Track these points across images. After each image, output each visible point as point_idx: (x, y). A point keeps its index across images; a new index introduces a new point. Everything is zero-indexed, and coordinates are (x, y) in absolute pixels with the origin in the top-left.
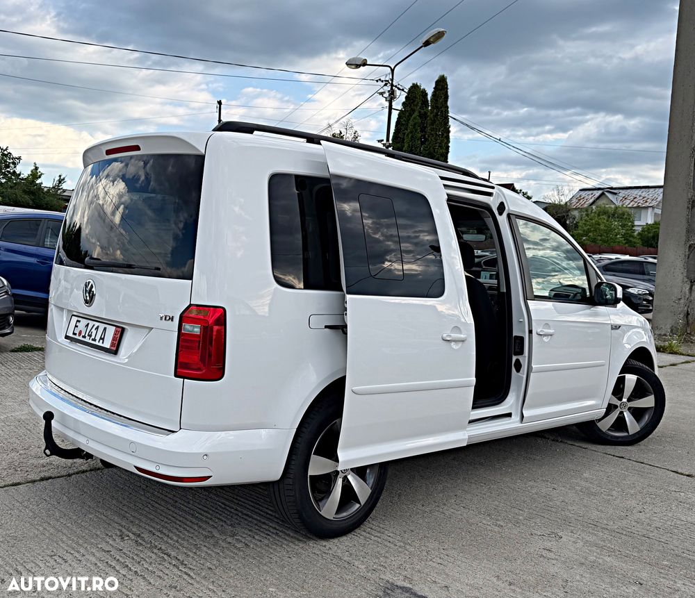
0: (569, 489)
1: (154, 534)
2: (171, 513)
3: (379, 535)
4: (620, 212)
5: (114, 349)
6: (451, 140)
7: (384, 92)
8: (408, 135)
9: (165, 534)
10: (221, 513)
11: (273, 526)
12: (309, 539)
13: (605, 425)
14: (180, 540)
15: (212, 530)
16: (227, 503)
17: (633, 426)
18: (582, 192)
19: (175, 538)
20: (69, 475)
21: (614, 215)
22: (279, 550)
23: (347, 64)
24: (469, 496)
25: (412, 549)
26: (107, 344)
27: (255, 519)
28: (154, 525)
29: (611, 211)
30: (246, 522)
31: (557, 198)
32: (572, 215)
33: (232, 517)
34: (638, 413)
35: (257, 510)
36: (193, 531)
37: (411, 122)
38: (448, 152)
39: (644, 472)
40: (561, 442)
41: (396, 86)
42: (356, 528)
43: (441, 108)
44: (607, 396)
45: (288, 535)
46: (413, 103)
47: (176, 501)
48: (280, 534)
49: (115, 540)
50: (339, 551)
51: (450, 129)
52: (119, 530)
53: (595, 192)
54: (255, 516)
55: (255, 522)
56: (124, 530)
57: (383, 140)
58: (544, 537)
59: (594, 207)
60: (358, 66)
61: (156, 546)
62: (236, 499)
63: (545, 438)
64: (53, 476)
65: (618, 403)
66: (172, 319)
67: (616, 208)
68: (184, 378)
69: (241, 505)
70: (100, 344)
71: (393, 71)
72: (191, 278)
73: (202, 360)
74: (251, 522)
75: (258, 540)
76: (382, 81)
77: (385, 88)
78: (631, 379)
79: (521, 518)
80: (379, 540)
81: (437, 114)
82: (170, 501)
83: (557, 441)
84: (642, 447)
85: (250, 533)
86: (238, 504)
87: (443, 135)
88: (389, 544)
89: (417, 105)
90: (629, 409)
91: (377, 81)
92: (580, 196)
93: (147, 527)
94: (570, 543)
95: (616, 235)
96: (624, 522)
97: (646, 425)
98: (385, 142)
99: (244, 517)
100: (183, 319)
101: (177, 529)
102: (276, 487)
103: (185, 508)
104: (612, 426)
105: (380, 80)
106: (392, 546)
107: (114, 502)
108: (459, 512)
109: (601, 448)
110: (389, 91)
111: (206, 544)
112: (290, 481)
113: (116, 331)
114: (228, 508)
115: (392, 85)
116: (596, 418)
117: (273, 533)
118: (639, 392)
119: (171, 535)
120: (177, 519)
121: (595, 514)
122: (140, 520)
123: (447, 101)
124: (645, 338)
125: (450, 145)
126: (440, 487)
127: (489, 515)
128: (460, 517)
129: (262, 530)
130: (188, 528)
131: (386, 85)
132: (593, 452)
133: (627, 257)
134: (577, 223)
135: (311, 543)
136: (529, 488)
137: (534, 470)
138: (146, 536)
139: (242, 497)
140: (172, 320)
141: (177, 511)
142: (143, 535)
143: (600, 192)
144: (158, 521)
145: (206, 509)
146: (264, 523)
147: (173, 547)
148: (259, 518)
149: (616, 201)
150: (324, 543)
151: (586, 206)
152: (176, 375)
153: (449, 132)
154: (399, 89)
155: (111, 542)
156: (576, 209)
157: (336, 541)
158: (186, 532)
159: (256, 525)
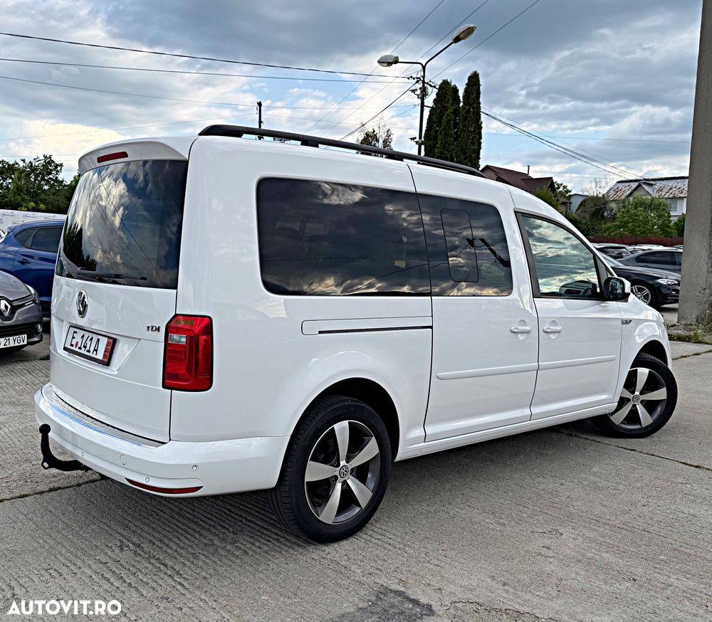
0: (577, 484)
1: (154, 544)
2: (174, 521)
3: (380, 537)
4: (657, 203)
5: (106, 360)
6: (483, 136)
7: (416, 90)
8: (441, 132)
9: (165, 543)
10: (224, 519)
11: (276, 531)
12: (310, 544)
13: (618, 418)
14: (179, 549)
15: (214, 538)
16: (233, 509)
17: (646, 418)
18: (619, 184)
19: (174, 547)
20: (79, 485)
21: (650, 206)
22: (278, 557)
23: (379, 62)
24: (475, 495)
25: (411, 551)
26: (100, 356)
27: (258, 525)
28: (155, 534)
29: (648, 202)
30: (249, 529)
31: (595, 190)
32: (610, 207)
33: (235, 524)
34: (650, 406)
35: (261, 516)
36: (194, 540)
37: (444, 119)
38: (480, 148)
39: (653, 465)
40: (575, 436)
41: (427, 83)
42: (358, 531)
43: (473, 104)
44: (619, 390)
45: (289, 541)
46: (443, 99)
47: (182, 509)
48: (281, 540)
49: (113, 551)
50: (337, 556)
51: (482, 125)
52: (119, 540)
53: (632, 184)
54: (259, 523)
55: (258, 528)
56: (124, 541)
57: (415, 138)
58: (545, 535)
59: (631, 199)
60: (389, 64)
61: (154, 556)
62: (243, 505)
63: (560, 432)
64: (62, 486)
65: (631, 396)
66: (158, 329)
67: (653, 199)
68: (172, 389)
69: (247, 512)
70: (94, 356)
71: (424, 68)
72: (175, 288)
73: (189, 370)
74: (253, 528)
75: (258, 547)
76: (414, 79)
77: (417, 85)
78: (643, 372)
79: (524, 515)
80: (380, 543)
81: (469, 111)
82: (177, 509)
83: (572, 435)
84: (655, 439)
85: (251, 540)
86: (244, 510)
87: (475, 131)
88: (388, 547)
89: (448, 102)
90: (642, 402)
91: (409, 78)
92: (618, 188)
93: (148, 537)
94: (570, 540)
95: (653, 226)
96: (627, 517)
97: (660, 417)
98: (417, 139)
99: (248, 523)
100: (169, 329)
101: (178, 538)
102: (273, 494)
103: (189, 516)
104: (624, 420)
105: (411, 77)
106: (391, 548)
107: (120, 511)
108: (464, 511)
109: (614, 441)
110: (420, 88)
111: (205, 553)
112: (286, 488)
113: (108, 342)
114: (232, 514)
115: (424, 82)
116: (608, 412)
117: (274, 539)
118: (651, 385)
119: (171, 544)
120: (179, 528)
121: (598, 510)
122: (142, 529)
123: (479, 98)
124: (658, 332)
125: (482, 141)
126: (448, 486)
127: (493, 513)
128: (464, 516)
129: (263, 536)
130: (189, 537)
131: (417, 82)
132: (606, 446)
133: (661, 248)
134: (615, 214)
135: (311, 548)
136: (537, 485)
137: (544, 465)
138: (146, 546)
139: (248, 503)
140: (159, 331)
141: (181, 519)
142: (143, 545)
143: (637, 184)
144: (160, 529)
145: (210, 517)
146: (267, 529)
147: (171, 556)
148: (262, 524)
149: (653, 192)
150: (324, 548)
151: (623, 197)
152: (164, 387)
153: (481, 128)
154: (431, 86)
155: (109, 553)
156: (613, 201)
157: (336, 545)
158: (186, 541)
159: (259, 531)
